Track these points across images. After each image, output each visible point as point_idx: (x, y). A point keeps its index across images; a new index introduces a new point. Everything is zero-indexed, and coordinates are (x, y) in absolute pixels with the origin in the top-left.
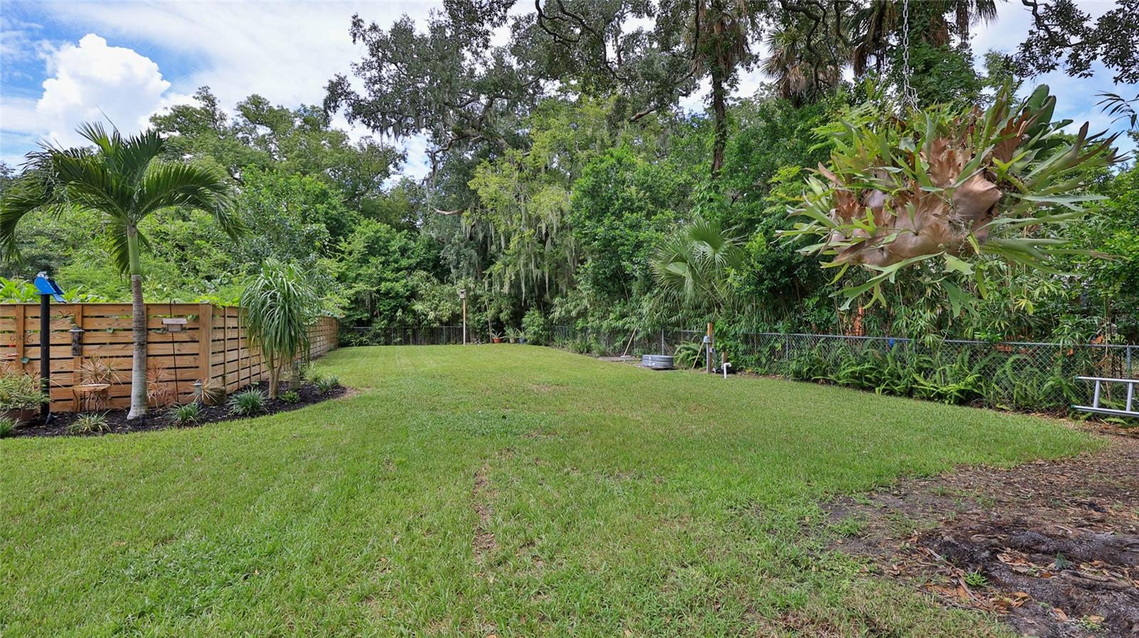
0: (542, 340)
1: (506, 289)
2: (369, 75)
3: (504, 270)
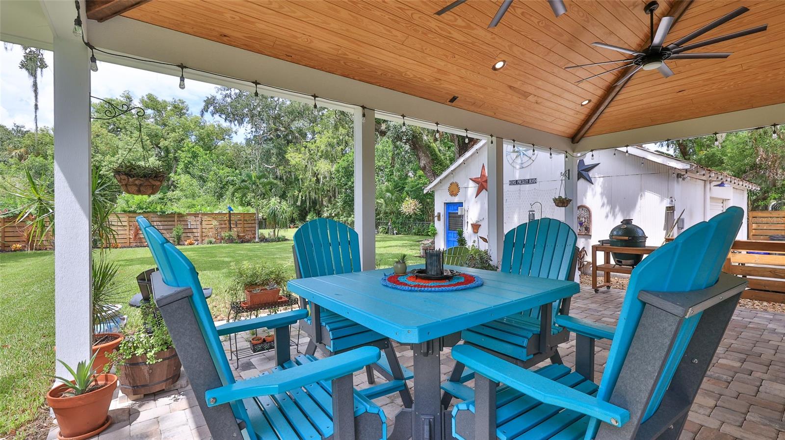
1: (299, 203)
2: (224, 93)
3: (299, 194)
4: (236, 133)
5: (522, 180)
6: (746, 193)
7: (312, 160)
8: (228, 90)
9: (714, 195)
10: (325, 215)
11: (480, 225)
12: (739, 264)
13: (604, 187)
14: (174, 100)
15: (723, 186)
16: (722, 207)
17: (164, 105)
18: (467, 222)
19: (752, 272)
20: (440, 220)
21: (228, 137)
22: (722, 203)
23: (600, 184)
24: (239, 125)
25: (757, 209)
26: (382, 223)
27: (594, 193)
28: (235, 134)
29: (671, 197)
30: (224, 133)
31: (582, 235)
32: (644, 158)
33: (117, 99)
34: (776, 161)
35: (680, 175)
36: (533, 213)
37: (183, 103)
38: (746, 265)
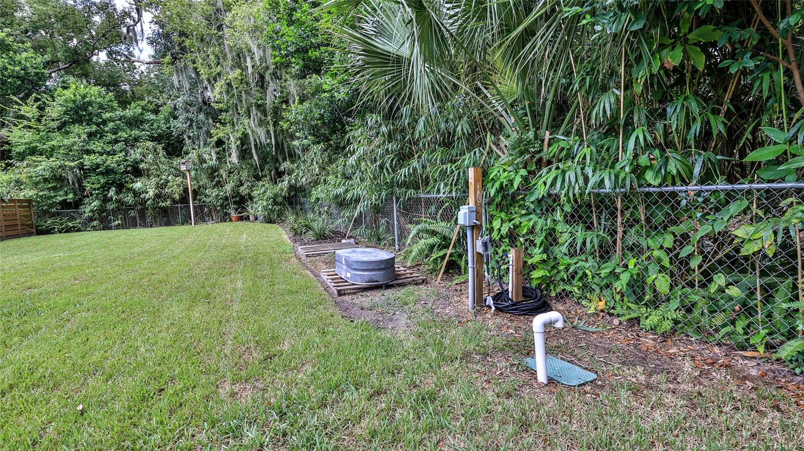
0: (274, 216)
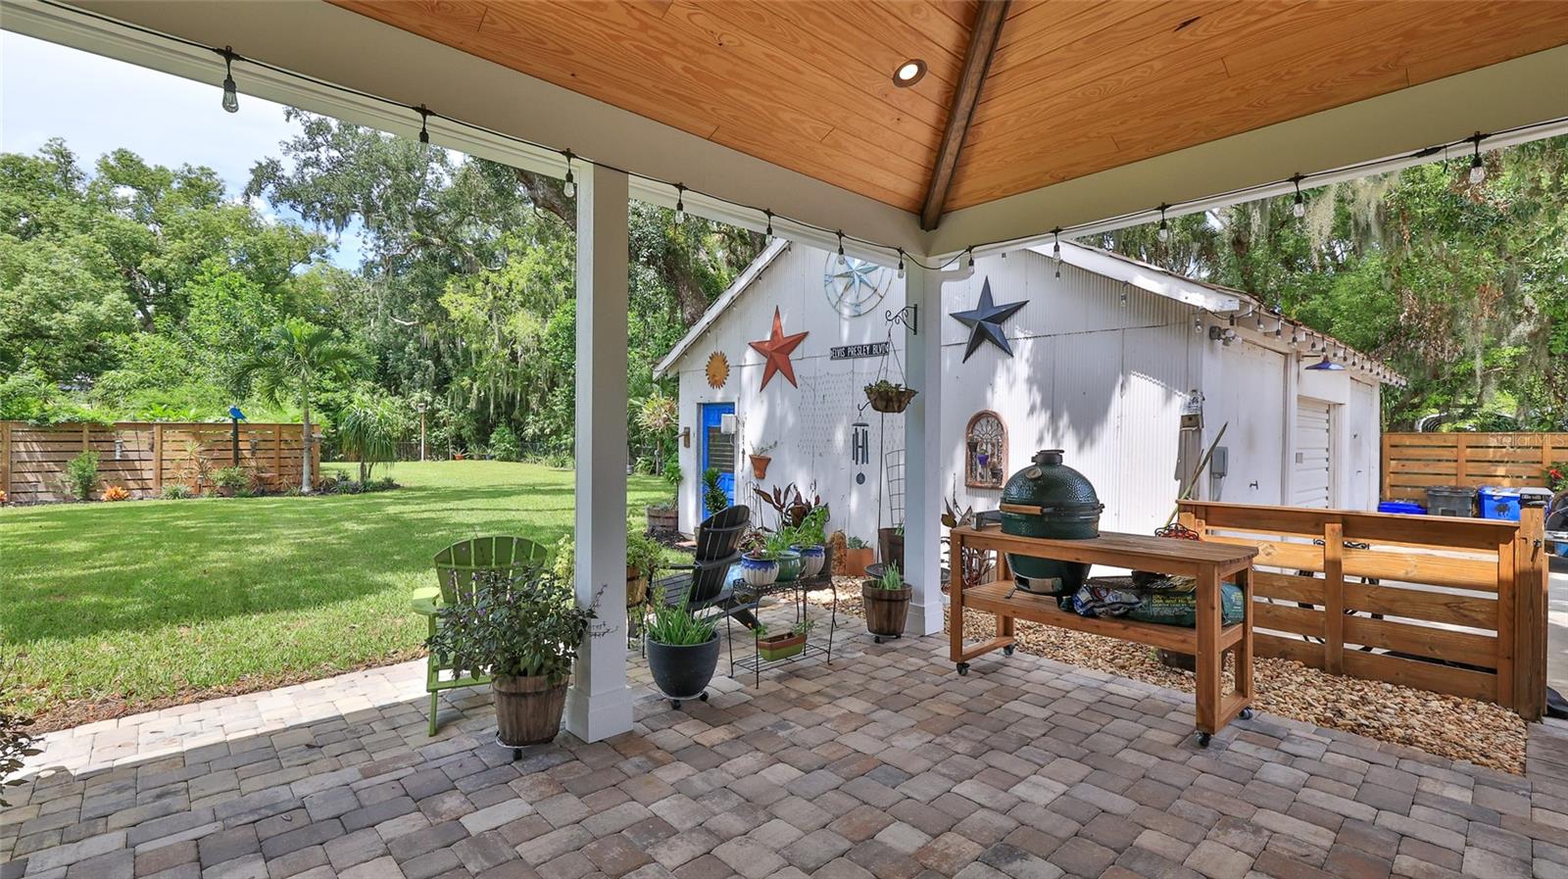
0: (513, 456)
1: (472, 405)
2: (302, 156)
3: (472, 385)
4: (336, 247)
5: (856, 348)
6: (1377, 393)
7: (499, 309)
8: (312, 150)
9: (1308, 393)
10: (530, 431)
11: (770, 459)
12: (1364, 580)
13: (1034, 364)
14: (187, 168)
15: (1327, 368)
16: (1328, 421)
17: (162, 178)
18: (744, 452)
19: (1399, 604)
20: (689, 447)
21: (318, 256)
22: (1328, 412)
23: (1026, 354)
24: (337, 229)
25: (1399, 428)
26: (644, 450)
27: (1011, 379)
28: (333, 249)
29: (1194, 391)
30: (307, 249)
31: (986, 488)
32: (1126, 283)
33: (37, 158)
34: (1441, 319)
35: (1215, 329)
36: (866, 428)
37: (211, 175)
38: (1382, 583)
